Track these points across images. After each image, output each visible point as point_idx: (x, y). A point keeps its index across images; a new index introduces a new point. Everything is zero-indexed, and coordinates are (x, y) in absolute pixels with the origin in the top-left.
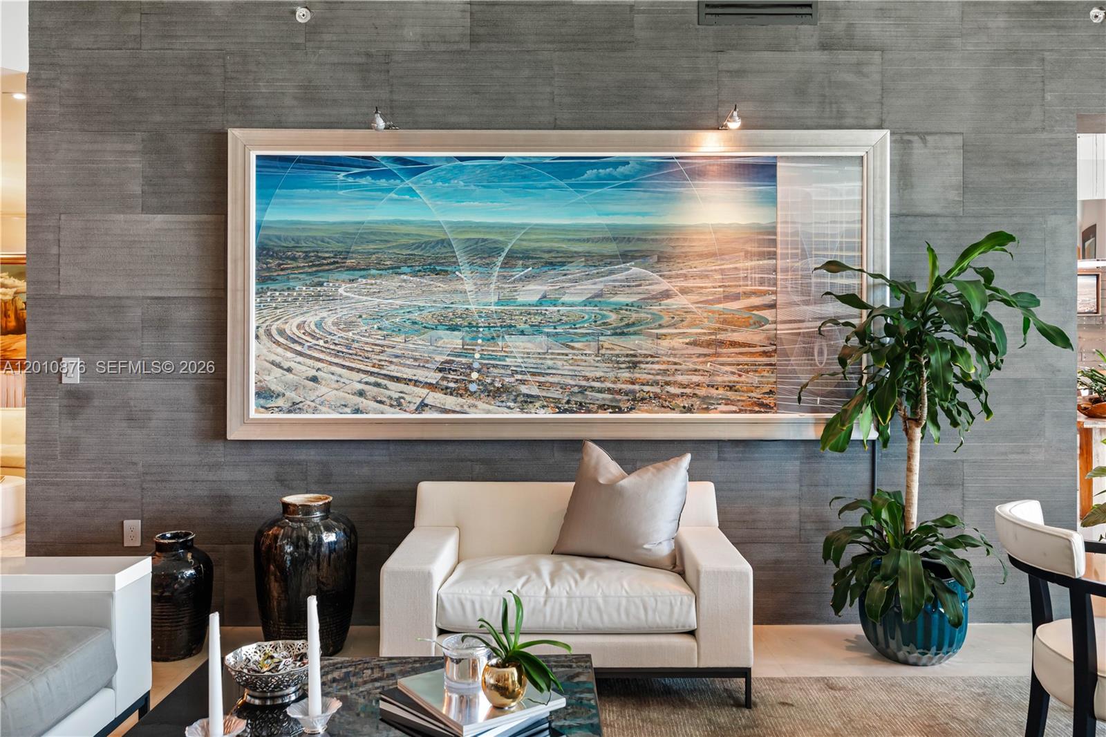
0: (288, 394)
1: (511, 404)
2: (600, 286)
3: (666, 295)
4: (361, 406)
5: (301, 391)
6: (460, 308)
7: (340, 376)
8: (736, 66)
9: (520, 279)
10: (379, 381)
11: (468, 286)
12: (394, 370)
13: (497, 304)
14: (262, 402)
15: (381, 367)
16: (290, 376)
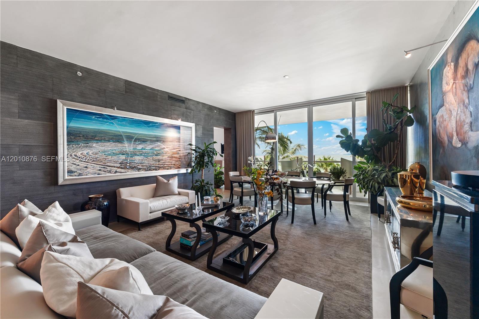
0: (78, 171)
1: (136, 170)
2: (153, 146)
3: (164, 148)
4: (100, 173)
5: (82, 170)
6: (125, 150)
7: (94, 166)
8: (174, 109)
9: (138, 144)
10: (105, 167)
11: (126, 145)
12: (109, 164)
13: (133, 149)
14: (69, 174)
15: (105, 163)
16: (78, 167)
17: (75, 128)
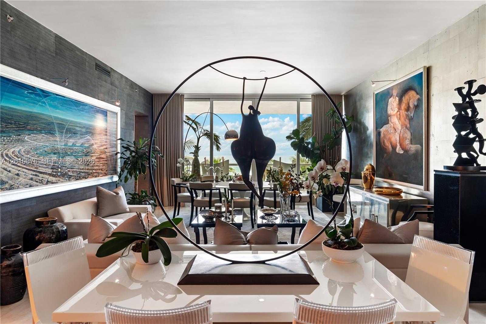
0: (9, 182)
1: (67, 179)
2: (83, 141)
3: (93, 145)
4: (32, 184)
5: (13, 180)
6: (56, 147)
7: (26, 173)
8: (100, 84)
10: (37, 174)
11: (58, 139)
12: (40, 169)
13: (64, 146)
15: (37, 168)
16: (10, 174)
17: (6, 110)
